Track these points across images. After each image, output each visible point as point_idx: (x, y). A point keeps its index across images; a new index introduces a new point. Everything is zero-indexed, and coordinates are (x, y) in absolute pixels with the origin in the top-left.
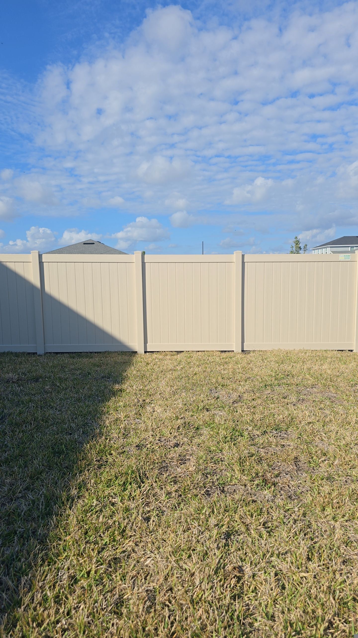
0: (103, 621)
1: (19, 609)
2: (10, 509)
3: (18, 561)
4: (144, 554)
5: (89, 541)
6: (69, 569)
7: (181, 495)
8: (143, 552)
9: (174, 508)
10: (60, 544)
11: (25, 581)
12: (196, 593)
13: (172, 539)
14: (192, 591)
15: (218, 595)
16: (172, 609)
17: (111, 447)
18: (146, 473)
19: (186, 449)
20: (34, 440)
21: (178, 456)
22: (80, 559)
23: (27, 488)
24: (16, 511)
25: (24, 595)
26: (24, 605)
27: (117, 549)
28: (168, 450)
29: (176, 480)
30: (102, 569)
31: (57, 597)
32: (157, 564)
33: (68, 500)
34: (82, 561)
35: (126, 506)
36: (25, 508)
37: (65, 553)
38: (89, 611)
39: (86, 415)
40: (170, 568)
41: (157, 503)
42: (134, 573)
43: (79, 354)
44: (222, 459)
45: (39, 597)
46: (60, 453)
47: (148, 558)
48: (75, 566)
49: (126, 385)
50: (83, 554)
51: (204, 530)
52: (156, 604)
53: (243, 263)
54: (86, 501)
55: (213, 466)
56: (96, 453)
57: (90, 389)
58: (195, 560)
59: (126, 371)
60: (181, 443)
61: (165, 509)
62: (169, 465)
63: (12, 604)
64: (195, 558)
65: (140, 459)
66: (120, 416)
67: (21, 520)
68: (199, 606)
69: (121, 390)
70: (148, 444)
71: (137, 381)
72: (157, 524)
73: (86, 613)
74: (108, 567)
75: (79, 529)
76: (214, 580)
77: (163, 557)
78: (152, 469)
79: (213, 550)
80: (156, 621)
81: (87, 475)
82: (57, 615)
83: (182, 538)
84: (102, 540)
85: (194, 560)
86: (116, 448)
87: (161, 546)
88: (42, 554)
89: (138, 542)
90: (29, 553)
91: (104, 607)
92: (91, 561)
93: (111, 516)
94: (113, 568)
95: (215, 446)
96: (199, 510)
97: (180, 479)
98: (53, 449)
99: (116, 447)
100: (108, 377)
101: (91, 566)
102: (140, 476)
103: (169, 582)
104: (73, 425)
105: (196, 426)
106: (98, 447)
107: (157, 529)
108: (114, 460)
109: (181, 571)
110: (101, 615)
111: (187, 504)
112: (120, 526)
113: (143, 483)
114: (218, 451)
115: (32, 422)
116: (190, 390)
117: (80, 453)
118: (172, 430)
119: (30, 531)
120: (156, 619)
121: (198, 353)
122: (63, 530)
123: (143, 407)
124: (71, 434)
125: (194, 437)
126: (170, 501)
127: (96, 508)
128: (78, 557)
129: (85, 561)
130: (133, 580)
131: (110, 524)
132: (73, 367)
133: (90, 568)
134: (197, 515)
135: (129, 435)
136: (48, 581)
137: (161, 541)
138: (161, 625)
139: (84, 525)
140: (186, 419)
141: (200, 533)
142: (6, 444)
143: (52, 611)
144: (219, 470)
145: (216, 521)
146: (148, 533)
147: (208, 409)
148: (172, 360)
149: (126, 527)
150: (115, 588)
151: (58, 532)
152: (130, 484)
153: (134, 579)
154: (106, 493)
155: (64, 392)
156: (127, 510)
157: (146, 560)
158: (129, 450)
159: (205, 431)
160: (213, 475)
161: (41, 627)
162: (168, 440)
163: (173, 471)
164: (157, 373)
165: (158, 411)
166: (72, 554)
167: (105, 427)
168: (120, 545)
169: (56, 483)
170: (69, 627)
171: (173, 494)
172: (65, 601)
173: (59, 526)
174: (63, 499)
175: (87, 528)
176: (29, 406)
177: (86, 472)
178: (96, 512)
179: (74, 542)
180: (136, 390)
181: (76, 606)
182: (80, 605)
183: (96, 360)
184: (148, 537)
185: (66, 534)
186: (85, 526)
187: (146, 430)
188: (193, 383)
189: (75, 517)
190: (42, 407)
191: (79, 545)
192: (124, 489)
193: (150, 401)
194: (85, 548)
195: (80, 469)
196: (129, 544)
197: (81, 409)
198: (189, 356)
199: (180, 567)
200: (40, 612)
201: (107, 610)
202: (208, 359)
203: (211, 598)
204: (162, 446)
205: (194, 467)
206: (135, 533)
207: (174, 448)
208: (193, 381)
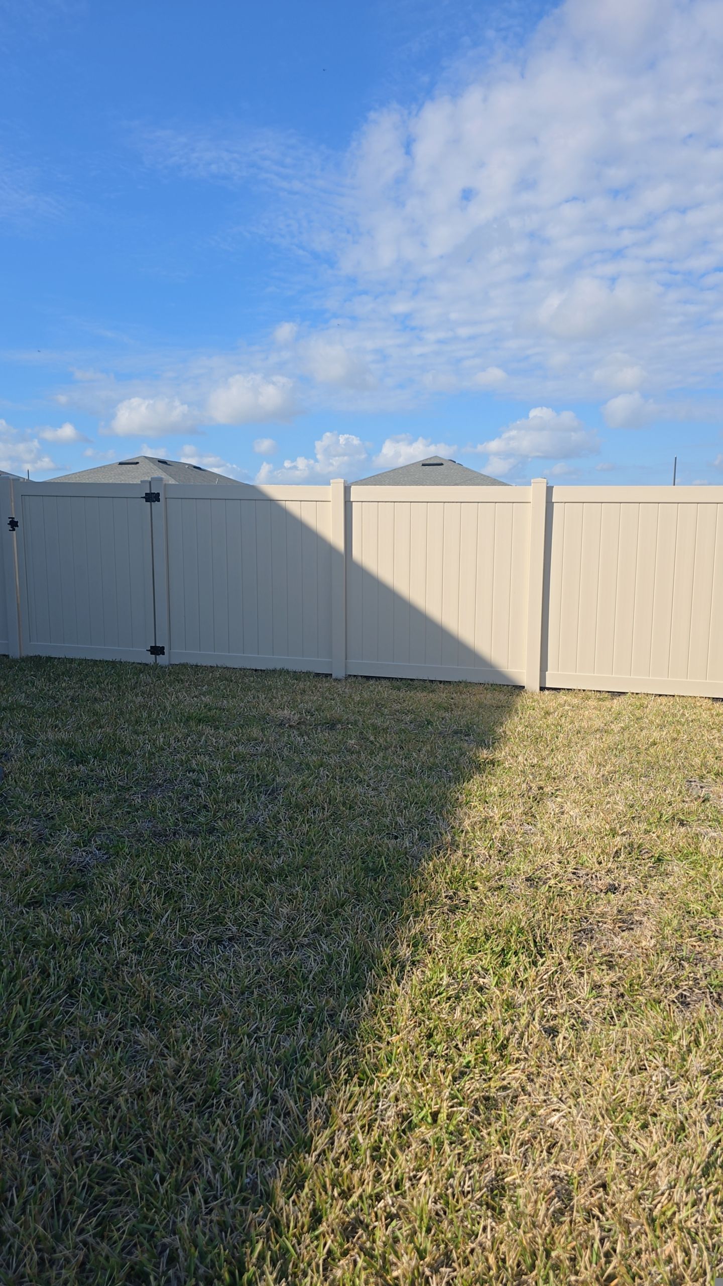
0: (464, 1218)
1: (307, 1155)
2: (289, 965)
3: (304, 1064)
4: (545, 1101)
5: (435, 1052)
6: (397, 1100)
7: (622, 995)
8: (544, 1098)
9: (609, 1020)
10: (380, 1049)
11: (317, 1105)
12: (659, 1206)
13: (605, 1082)
14: (650, 1200)
15: (710, 1221)
16: (607, 1226)
17: (476, 873)
18: (548, 936)
19: (633, 900)
20: (328, 841)
21: (616, 912)
22: (419, 1085)
23: (318, 930)
24: (299, 969)
25: (316, 1131)
26: (315, 1150)
27: (490, 1079)
28: (594, 897)
29: (611, 962)
30: (462, 1113)
31: (376, 1149)
32: (574, 1128)
33: (393, 966)
34: (423, 1089)
35: (508, 998)
36: (316, 969)
37: (389, 1068)
38: (438, 1190)
39: (425, 804)
40: (600, 1141)
41: (571, 1002)
42: (526, 1135)
43: (409, 683)
44: (717, 934)
45: (342, 1142)
46: (376, 872)
47: (554, 1110)
48: (410, 1096)
49: (503, 753)
50: (425, 1076)
51: (675, 1076)
52: (572, 1208)
54: (428, 973)
55: (694, 944)
56: (446, 883)
57: (431, 753)
58: (658, 1137)
59: (502, 724)
60: (623, 886)
61: (588, 1017)
62: (595, 927)
63: (295, 1145)
64: (656, 1131)
65: (534, 906)
66: (492, 814)
67: (309, 989)
68: (667, 1234)
69: (492, 762)
70: (550, 879)
71: (525, 746)
72: (574, 1045)
73: (433, 1194)
74: (473, 1111)
75: (415, 1026)
76: (701, 1187)
77: (586, 1115)
78: (560, 930)
79: (698, 1124)
80: (574, 1243)
81: (429, 922)
82: (377, 1185)
83: (628, 1086)
84: (460, 1056)
85: (654, 1135)
86: (485, 878)
87: (581, 1092)
88: (347, 1059)
89: (532, 1074)
90: (324, 1056)
91: (466, 1189)
92: (440, 1093)
93: (477, 1012)
94: (483, 1116)
95: (700, 902)
96: (666, 1034)
97: (621, 961)
98: (363, 863)
99: (484, 876)
100: (465, 732)
101: (439, 1102)
102: (535, 942)
103: (599, 1169)
104: (401, 820)
105: (657, 855)
106: (449, 869)
107: (573, 1056)
108: (481, 900)
109: (625, 1152)
110: (461, 1205)
111: (638, 1016)
112: (496, 1035)
113: (542, 956)
114: (706, 914)
115: (326, 806)
116: (641, 776)
117: (416, 878)
118: (602, 857)
119: (326, 1013)
120: (573, 1238)
121: (659, 700)
122: (386, 1022)
123: (538, 802)
124: (396, 838)
125: (650, 876)
126: (598, 1002)
127: (447, 991)
128: (414, 1081)
129: (428, 1091)
130: (523, 1149)
131: (477, 1028)
132: (398, 707)
133: (438, 1106)
134: (661, 1043)
135: (511, 855)
136: (359, 1114)
137: (582, 1083)
138: (584, 1254)
139: (426, 1020)
140: (634, 836)
141: (669, 1082)
142: (279, 842)
143: (368, 1175)
144: (709, 957)
145: (704, 1063)
146: (554, 1061)
147: (683, 820)
148: (600, 710)
149: (508, 1039)
150: (487, 1156)
151: (375, 1024)
152: (516, 953)
153: (526, 1147)
154: (467, 963)
155: (381, 754)
156: (509, 1005)
157: (548, 1115)
158: (510, 884)
159: (677, 867)
160: (696, 964)
161: (347, 1200)
162: (594, 876)
163: (604, 942)
164: (568, 735)
165: (571, 813)
166: (404, 1072)
167: (462, 831)
168: (496, 1072)
169: (371, 928)
170: (400, 1213)
171: (605, 990)
172: (390, 1160)
173: (379, 1014)
174: (385, 962)
175: (431, 1026)
176: (319, 774)
177: (427, 916)
178: (449, 998)
179: (406, 1050)
180: (525, 765)
181: (412, 1174)
182: (420, 1174)
183: (441, 696)
184: (553, 1068)
185: (392, 1031)
187: (547, 850)
188: (649, 763)
189: (407, 1000)
190: (342, 778)
191: (417, 1058)
192: (503, 962)
193: (554, 792)
194: (427, 1065)
195: (416, 908)
196: (514, 1076)
197: (414, 790)
198: (638, 704)
199: (623, 1144)
200: (346, 1171)
201: (473, 1197)
202: (683, 715)
203: (693, 1224)
204: (580, 886)
205: (653, 941)
206: (526, 1056)
207: (606, 893)
208: (649, 758)
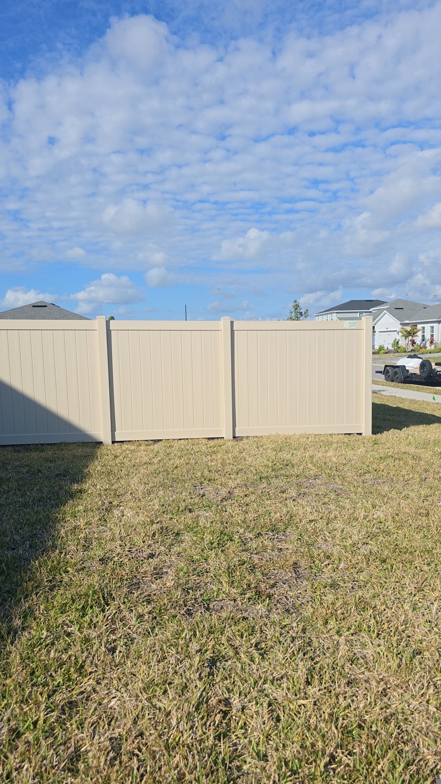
4: (108, 694)
5: (36, 683)
6: (9, 720)
7: (155, 618)
8: (107, 692)
9: (147, 634)
12: (172, 736)
13: (143, 672)
14: (167, 734)
15: (200, 736)
16: (143, 758)
17: (67, 563)
18: (112, 592)
19: (163, 560)
21: (153, 569)
22: (24, 706)
27: (73, 690)
28: (141, 562)
29: (150, 599)
30: (53, 717)
32: (125, 705)
33: (9, 633)
34: (27, 708)
35: (85, 636)
37: (4, 701)
38: (36, 771)
39: (35, 524)
40: (140, 708)
41: (125, 629)
42: (95, 718)
43: (27, 447)
44: (208, 570)
47: (113, 698)
48: (18, 716)
49: (88, 485)
50: (29, 700)
51: (183, 658)
52: (121, 754)
53: (232, 331)
54: (33, 633)
55: (196, 578)
56: (47, 572)
57: (40, 491)
58: (172, 695)
59: (87, 467)
60: (157, 554)
61: (135, 636)
62: (141, 580)
64: (171, 693)
65: (104, 576)
66: (79, 524)
68: (176, 751)
69: (81, 491)
70: (114, 557)
71: (102, 478)
72: (125, 655)
73: (32, 774)
74: (61, 714)
75: (23, 669)
76: (195, 718)
77: (132, 695)
78: (119, 587)
79: (194, 682)
80: (122, 775)
81: (35, 600)
83: (156, 670)
84: (53, 680)
86: (74, 564)
87: (130, 682)
89: (100, 679)
91: (55, 764)
92: (39, 708)
93: (65, 650)
94: (67, 714)
95: (199, 554)
96: (178, 634)
97: (155, 597)
99: (73, 563)
100: (64, 474)
101: (38, 714)
102: (104, 597)
103: (139, 725)
104: (17, 537)
105: (176, 532)
106: (49, 563)
107: (125, 662)
108: (71, 578)
109: (154, 710)
110: (51, 775)
111: (163, 628)
112: (77, 661)
113: (108, 605)
114: (202, 560)
116: (169, 487)
117: (26, 572)
118: (145, 538)
120: (121, 772)
121: (180, 442)
123: (109, 511)
124: (14, 549)
125: (173, 545)
126: (141, 625)
127: (46, 641)
128: (22, 705)
129: (30, 709)
130: (93, 727)
131: (65, 660)
132: (18, 463)
133: (37, 717)
134: (176, 640)
135: (91, 547)
137: (130, 676)
138: (127, 779)
139: (30, 663)
140: (164, 523)
141: (179, 662)
144: (203, 584)
145: (198, 646)
146: (113, 667)
147: (191, 509)
148: (147, 451)
149: (84, 662)
150: (70, 739)
152: (91, 607)
153: (94, 726)
154: (60, 621)
155: (5, 496)
156: (87, 640)
157: (110, 701)
158: (90, 565)
159: (187, 537)
160: (196, 590)
162: (141, 550)
163: (146, 588)
164: (128, 468)
165: (128, 515)
166: (14, 701)
167: (59, 538)
168: (76, 685)
171: (146, 617)
172: (3, 761)
174: (3, 632)
175: (34, 666)
177: (33, 596)
178: (46, 646)
179: (16, 686)
180: (101, 490)
181: (18, 766)
182: (23, 764)
183: (49, 453)
184: (112, 672)
185: (6, 677)
186: (31, 665)
187: (113, 540)
188: (173, 478)
189: (18, 654)
191: (23, 689)
192: (83, 614)
193: (118, 504)
194: (31, 692)
195: (26, 592)
196: (88, 683)
197: (28, 516)
198: (168, 445)
199: (153, 706)
201: (58, 768)
202: (192, 449)
203: (191, 740)
204: (132, 558)
205: (173, 582)
206: (96, 669)
207: (148, 559)
208: (174, 476)
